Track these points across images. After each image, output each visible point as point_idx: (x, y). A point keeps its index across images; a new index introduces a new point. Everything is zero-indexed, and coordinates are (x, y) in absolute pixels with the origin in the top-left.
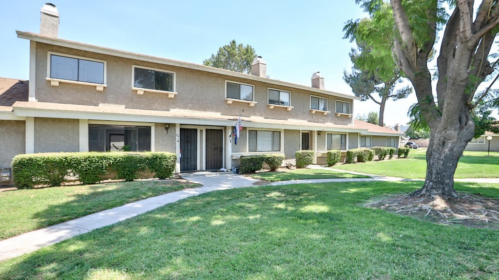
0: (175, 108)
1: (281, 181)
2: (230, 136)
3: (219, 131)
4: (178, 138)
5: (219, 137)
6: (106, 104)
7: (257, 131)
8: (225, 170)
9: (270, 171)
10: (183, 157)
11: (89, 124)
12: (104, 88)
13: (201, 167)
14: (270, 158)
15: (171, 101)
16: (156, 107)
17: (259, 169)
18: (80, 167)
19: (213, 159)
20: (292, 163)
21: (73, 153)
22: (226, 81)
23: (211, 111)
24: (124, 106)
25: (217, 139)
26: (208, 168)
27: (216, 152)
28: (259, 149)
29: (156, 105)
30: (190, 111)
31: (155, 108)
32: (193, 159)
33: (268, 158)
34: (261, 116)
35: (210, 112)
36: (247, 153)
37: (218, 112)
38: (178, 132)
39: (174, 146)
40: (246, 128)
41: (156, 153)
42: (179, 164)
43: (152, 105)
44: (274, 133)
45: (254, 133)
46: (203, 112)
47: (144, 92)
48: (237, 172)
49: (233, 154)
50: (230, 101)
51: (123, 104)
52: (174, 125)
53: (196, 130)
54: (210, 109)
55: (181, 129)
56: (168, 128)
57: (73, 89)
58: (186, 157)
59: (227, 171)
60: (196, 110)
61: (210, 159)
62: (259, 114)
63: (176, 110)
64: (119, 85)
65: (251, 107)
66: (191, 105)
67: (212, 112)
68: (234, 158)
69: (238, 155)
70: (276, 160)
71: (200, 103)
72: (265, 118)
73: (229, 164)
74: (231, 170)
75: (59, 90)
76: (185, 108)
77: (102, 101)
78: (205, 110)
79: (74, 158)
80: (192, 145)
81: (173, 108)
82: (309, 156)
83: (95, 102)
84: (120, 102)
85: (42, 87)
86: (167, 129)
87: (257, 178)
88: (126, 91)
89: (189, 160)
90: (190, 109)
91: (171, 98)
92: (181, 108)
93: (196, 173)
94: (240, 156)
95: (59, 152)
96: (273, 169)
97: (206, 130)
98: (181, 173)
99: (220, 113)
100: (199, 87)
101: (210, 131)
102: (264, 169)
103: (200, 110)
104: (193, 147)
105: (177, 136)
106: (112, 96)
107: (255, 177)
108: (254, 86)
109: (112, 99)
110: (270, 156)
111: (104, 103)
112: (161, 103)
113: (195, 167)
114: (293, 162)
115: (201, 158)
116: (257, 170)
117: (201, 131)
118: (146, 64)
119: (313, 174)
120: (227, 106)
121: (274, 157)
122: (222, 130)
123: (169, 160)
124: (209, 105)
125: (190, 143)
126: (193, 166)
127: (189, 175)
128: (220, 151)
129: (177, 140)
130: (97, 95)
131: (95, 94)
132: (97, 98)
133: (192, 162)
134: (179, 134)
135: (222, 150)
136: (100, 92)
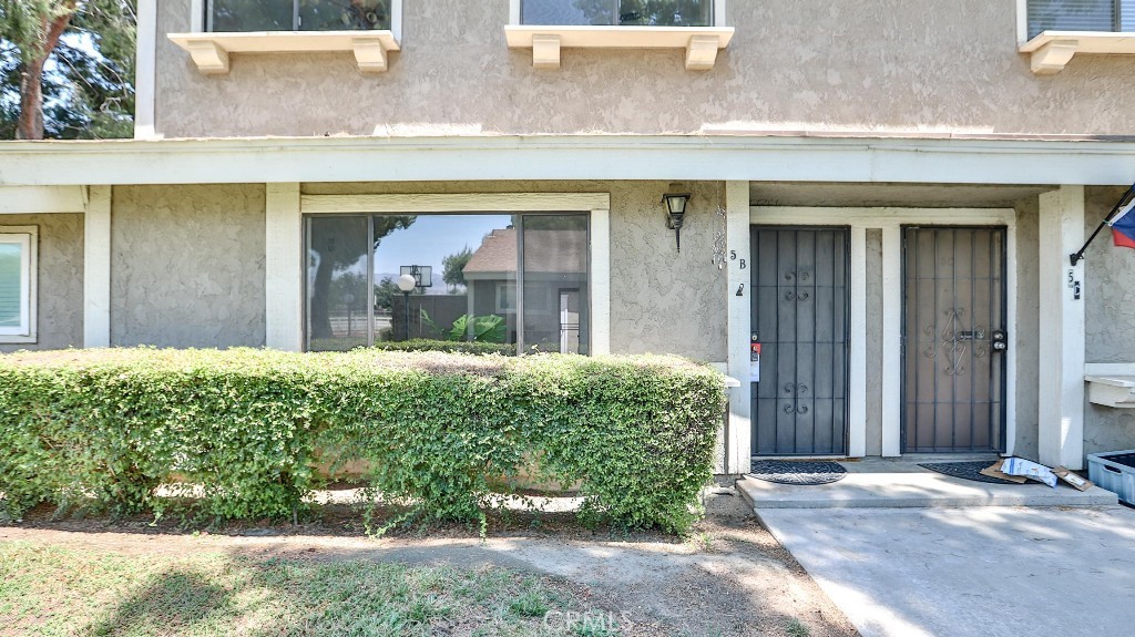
0: (725, 119)
2: (1074, 261)
3: (985, 235)
4: (739, 276)
5: (982, 271)
6: (402, 128)
8: (1042, 473)
10: (769, 380)
11: (305, 216)
12: (390, 54)
13: (874, 433)
15: (702, 83)
18: (159, 431)
19: (962, 397)
21: (170, 351)
25: (973, 279)
26: (915, 445)
27: (961, 357)
38: (738, 235)
39: (717, 321)
43: (606, 115)
47: (562, 45)
49: (1095, 369)
50: (1057, 49)
51: (472, 121)
52: (715, 196)
53: (845, 231)
54: (927, 112)
56: (680, 216)
57: (276, 78)
58: (786, 378)
61: (925, 395)
63: (729, 126)
64: (456, 31)
68: (1100, 398)
71: (867, 82)
73: (1065, 434)
75: (230, 87)
77: (385, 114)
79: (124, 385)
80: (824, 314)
81: (711, 118)
83: (355, 123)
84: (458, 112)
85: (176, 85)
86: (676, 221)
88: (487, 60)
89: (805, 399)
91: (700, 71)
92: (757, 116)
95: (181, 346)
97: (905, 229)
101: (925, 235)
104: (824, 328)
105: (733, 266)
106: (426, 86)
109: (425, 103)
111: (392, 121)
112: (649, 97)
113: (840, 437)
115: (874, 386)
117: (875, 236)
120: (1033, 89)
122: (1003, 229)
123: (667, 418)
124: (917, 87)
125: (809, 302)
126: (823, 432)
127: (811, 493)
128: (994, 351)
129: (732, 289)
130: (364, 90)
131: (357, 85)
132: (364, 104)
133: (819, 412)
134: (744, 252)
135: (1005, 340)
136: (372, 74)
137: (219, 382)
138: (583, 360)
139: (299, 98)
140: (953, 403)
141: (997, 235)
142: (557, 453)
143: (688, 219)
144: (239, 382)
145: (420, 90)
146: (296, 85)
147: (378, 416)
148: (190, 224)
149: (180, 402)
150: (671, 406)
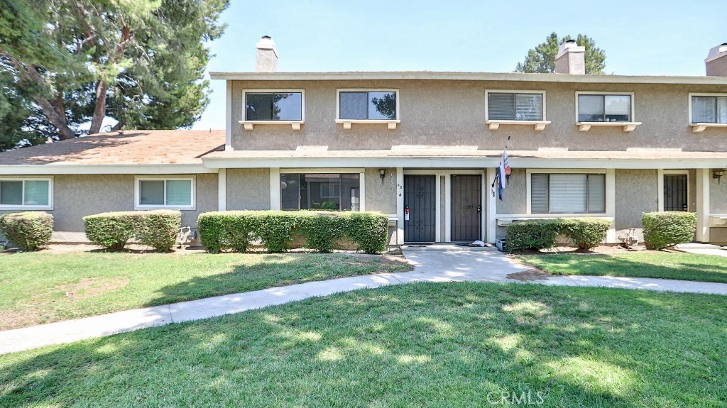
0: (399, 144)
1: (576, 274)
2: (493, 186)
3: (475, 178)
4: (400, 191)
5: (475, 188)
6: (305, 147)
7: (549, 175)
8: (482, 243)
9: (576, 251)
10: (412, 220)
11: (281, 174)
12: (301, 125)
13: (443, 236)
14: (570, 226)
15: (393, 134)
16: (370, 145)
17: (545, 246)
19: (463, 225)
20: (635, 238)
21: (257, 211)
22: (487, 91)
23: (460, 145)
24: (327, 147)
25: (472, 190)
26: (455, 239)
27: (469, 213)
28: (552, 208)
29: (371, 141)
30: (423, 146)
31: (369, 147)
32: (428, 223)
33: (566, 226)
34: (562, 146)
35: (457, 147)
36: (527, 215)
37: (473, 145)
38: (400, 180)
39: (393, 203)
40: (525, 169)
41: (366, 212)
42: (402, 231)
44: (590, 177)
45: (543, 179)
46: (445, 147)
47: (352, 124)
48: (505, 250)
49: (499, 216)
50: (495, 125)
51: (325, 145)
52: (394, 169)
53: (434, 176)
54: (458, 141)
55: (405, 177)
57: (267, 132)
58: (417, 220)
59: (485, 246)
60: (434, 144)
61: (458, 224)
62: (556, 143)
63: (401, 146)
64: (321, 118)
65: (540, 132)
66: (424, 138)
67: (463, 146)
68: (500, 224)
69: (507, 219)
70: (587, 231)
71: (441, 133)
72: (569, 150)
73: (491, 233)
74: (495, 245)
75: (254, 134)
76: (415, 143)
77: (300, 143)
78: (448, 144)
80: (428, 200)
81: (395, 144)
82: (679, 224)
83: (291, 145)
84: (321, 142)
85: (237, 133)
86: (383, 176)
87: (531, 264)
88: (330, 126)
89: (422, 225)
90: (424, 144)
91: (392, 130)
92: (408, 143)
93: (431, 246)
94: (511, 220)
96: (583, 248)
97: (452, 176)
98: (405, 244)
99: (477, 147)
100: (439, 108)
101: (458, 178)
102: (557, 245)
103: (439, 144)
104: (428, 206)
105: (398, 188)
106: (312, 135)
107: (529, 261)
108: (544, 92)
109: (312, 140)
110: (572, 223)
111: (302, 145)
112: (377, 138)
113: (432, 236)
114: (638, 234)
115: (443, 222)
116: (541, 248)
117: (443, 178)
118: (356, 84)
119: (677, 266)
120: (490, 134)
121: (582, 225)
122: (481, 176)
124: (456, 134)
125: (423, 198)
126: (428, 235)
127: (419, 249)
128: (478, 211)
129: (398, 194)
130: (294, 136)
131: (291, 134)
132: (294, 139)
133: (427, 229)
134: (402, 184)
135: (481, 208)
136: (296, 131)
137: (274, 218)
138: (357, 213)
139: (274, 137)
140: (466, 227)
141: (479, 177)
142: (351, 234)
143: (386, 175)
144: (278, 217)
145: (310, 136)
146: (274, 134)
147: (309, 225)
148: (249, 176)
149: (264, 222)
150: (376, 223)
